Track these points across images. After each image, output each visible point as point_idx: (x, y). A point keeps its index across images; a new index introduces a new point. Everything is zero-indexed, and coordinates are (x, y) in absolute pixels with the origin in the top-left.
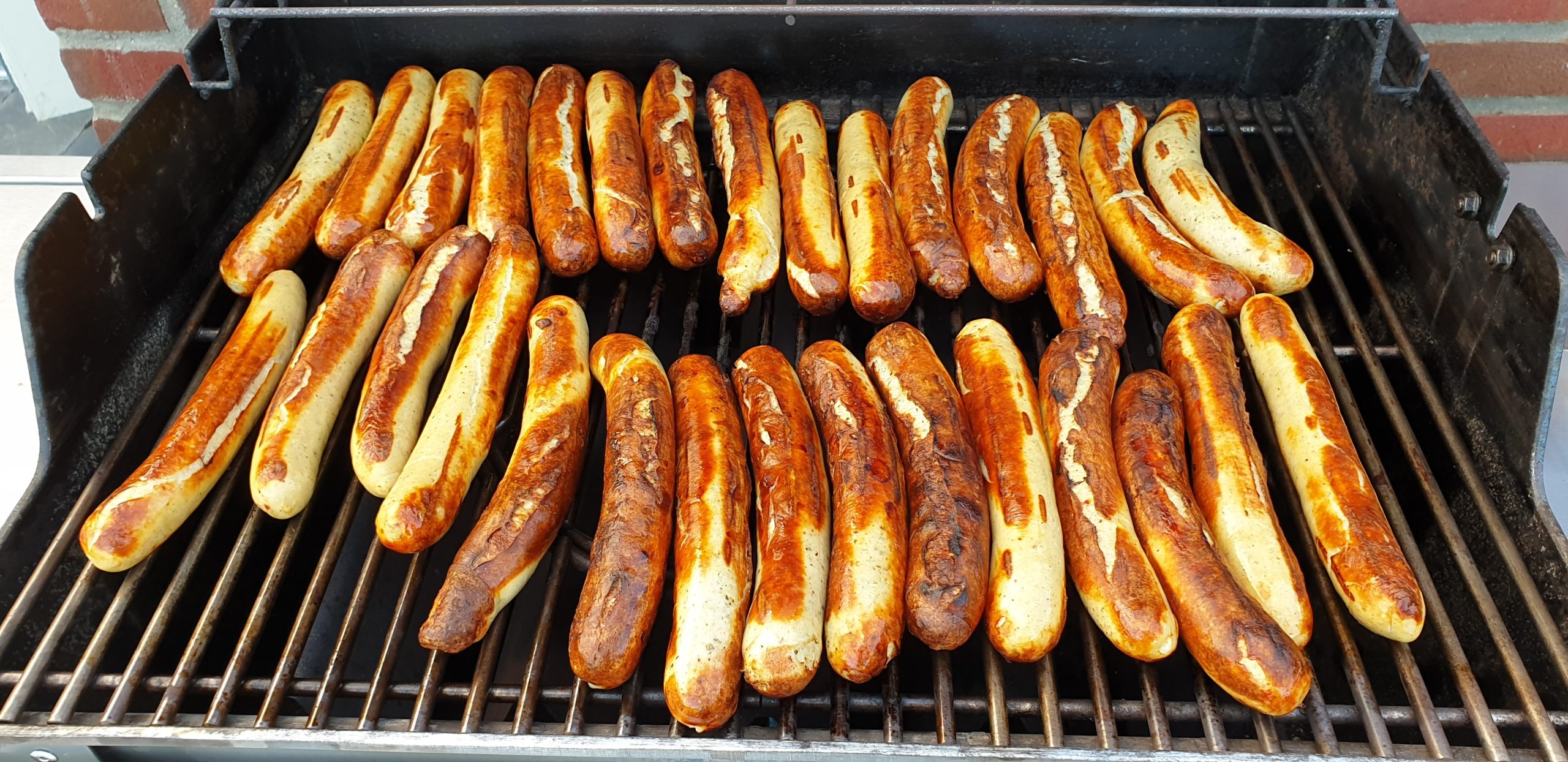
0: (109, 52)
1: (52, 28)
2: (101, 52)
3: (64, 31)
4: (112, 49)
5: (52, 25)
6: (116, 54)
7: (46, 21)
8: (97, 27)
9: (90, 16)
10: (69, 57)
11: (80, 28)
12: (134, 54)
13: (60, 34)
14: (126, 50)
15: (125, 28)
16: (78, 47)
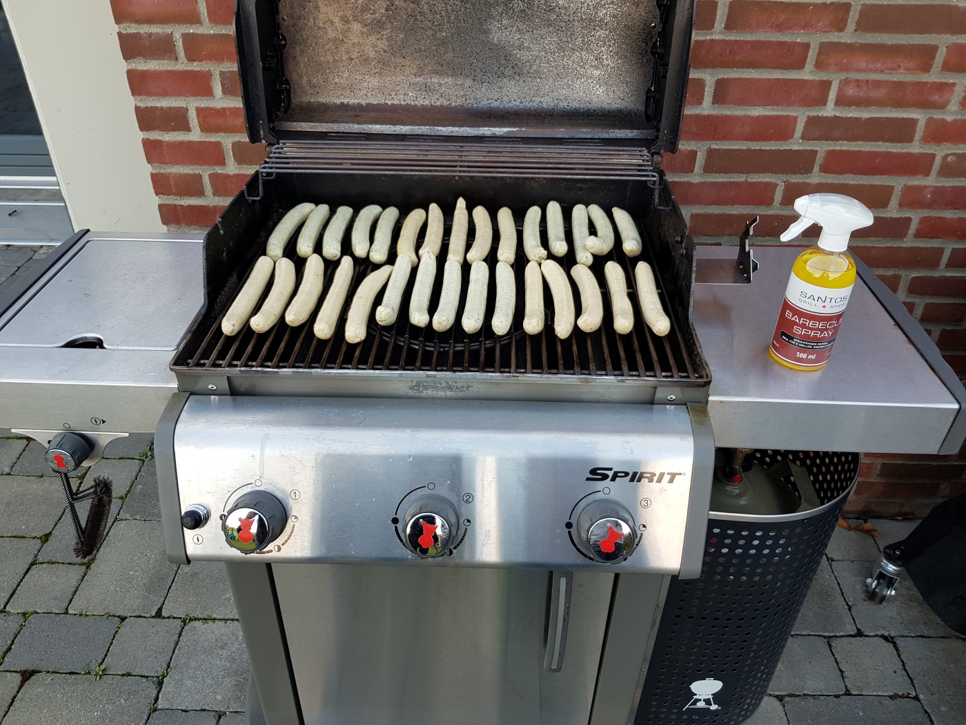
1: (157, 195)
2: (175, 205)
3: (161, 196)
4: (180, 204)
5: (157, 194)
7: (155, 192)
8: (176, 195)
9: (174, 190)
10: (161, 207)
11: (168, 195)
12: (189, 206)
13: (160, 198)
14: (186, 205)
15: (187, 195)
16: (166, 203)
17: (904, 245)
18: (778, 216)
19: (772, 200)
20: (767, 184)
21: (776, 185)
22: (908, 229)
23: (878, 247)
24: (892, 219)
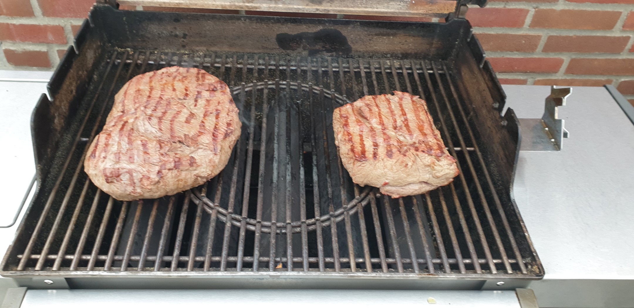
0: (11, 24)
2: (8, 24)
6: (14, 25)
8: (7, 15)
9: (5, 11)
15: (17, 15)
17: (620, 57)
18: (525, 35)
19: (523, 22)
20: (521, 10)
21: (527, 11)
22: (626, 45)
23: (599, 59)
24: (615, 38)
